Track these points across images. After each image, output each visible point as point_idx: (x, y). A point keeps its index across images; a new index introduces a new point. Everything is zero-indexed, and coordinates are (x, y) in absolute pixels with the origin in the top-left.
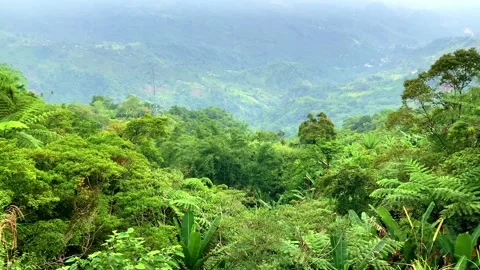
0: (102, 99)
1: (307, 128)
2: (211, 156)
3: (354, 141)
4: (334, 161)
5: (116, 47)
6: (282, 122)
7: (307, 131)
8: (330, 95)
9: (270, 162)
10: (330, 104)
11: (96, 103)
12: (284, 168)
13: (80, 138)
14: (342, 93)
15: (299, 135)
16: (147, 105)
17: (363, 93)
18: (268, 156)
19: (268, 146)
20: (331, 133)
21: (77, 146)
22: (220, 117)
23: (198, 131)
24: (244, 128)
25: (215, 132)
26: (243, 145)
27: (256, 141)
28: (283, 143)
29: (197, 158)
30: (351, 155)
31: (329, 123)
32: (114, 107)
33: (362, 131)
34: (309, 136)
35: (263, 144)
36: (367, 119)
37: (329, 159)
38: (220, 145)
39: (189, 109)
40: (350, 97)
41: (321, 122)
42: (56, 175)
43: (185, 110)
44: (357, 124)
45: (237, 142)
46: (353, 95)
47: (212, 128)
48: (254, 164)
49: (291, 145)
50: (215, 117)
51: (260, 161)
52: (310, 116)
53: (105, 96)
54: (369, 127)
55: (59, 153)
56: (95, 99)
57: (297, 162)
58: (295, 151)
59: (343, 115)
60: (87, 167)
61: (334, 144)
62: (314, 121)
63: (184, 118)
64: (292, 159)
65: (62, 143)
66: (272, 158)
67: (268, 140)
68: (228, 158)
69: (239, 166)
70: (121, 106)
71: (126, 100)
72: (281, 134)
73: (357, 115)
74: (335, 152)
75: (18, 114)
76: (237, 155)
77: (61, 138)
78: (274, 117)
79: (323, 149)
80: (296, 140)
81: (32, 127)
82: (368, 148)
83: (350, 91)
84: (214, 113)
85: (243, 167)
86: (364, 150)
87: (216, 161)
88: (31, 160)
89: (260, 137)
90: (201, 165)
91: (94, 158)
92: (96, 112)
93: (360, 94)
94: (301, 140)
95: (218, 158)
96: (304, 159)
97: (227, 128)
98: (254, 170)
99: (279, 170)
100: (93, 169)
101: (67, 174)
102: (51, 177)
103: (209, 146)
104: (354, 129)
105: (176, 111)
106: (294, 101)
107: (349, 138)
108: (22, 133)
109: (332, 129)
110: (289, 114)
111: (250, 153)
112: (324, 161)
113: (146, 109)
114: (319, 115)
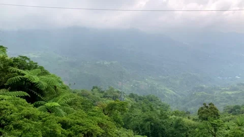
0: (96, 88)
1: (203, 111)
2: (149, 123)
3: (231, 120)
4: (218, 131)
5: (106, 63)
6: (188, 105)
7: (203, 113)
8: (216, 92)
9: (181, 128)
10: (216, 97)
11: (94, 90)
12: (189, 132)
13: (84, 112)
14: (222, 91)
15: (198, 114)
16: (118, 92)
17: (235, 92)
18: (180, 125)
19: (181, 120)
20: (216, 114)
21: (82, 117)
22: (155, 101)
23: (143, 108)
24: (167, 107)
25: (152, 110)
26: (166, 118)
27: (174, 116)
28: (189, 118)
29: (141, 123)
30: (229, 129)
31: (215, 109)
32: (102, 92)
33: (236, 114)
34: (204, 115)
35: (178, 118)
36: (238, 107)
37: (215, 130)
38: (154, 117)
39: (139, 95)
40: (228, 94)
41: (211, 108)
42: (70, 132)
43: (137, 95)
44: (232, 109)
45: (163, 116)
46: (230, 93)
47: (150, 106)
48: (173, 129)
49: (194, 120)
50: (152, 100)
51: (176, 127)
52: (204, 104)
53: (98, 86)
54: (239, 112)
55: (73, 120)
56: (94, 88)
57: (197, 130)
58: (196, 123)
59: (223, 104)
60: (86, 129)
61: (218, 122)
62: (207, 107)
63: (136, 100)
64: (194, 128)
65: (75, 115)
66: (183, 126)
67: (180, 116)
68: (158, 125)
69: (164, 129)
70: (105, 92)
71: (108, 89)
72: (188, 113)
73: (232, 104)
74: (219, 126)
75: (57, 98)
76: (163, 123)
77: (75, 112)
78: (184, 102)
79: (212, 124)
80: (197, 117)
81: (62, 105)
82: (239, 125)
83: (227, 90)
84: (152, 98)
85: (166, 130)
86: (237, 127)
87: (151, 126)
88: (60, 124)
89: (176, 113)
90: (143, 127)
91: (90, 124)
92: (94, 94)
93: (233, 93)
94: (199, 117)
95: (152, 124)
96: (201, 129)
97: (158, 107)
98: (172, 132)
99: (187, 133)
100: (88, 130)
101: (76, 132)
102: (68, 133)
103: (148, 117)
104: (230, 112)
105: (132, 96)
106: (195, 94)
107: (227, 117)
108: (58, 108)
109: (217, 112)
110: (193, 101)
111: (170, 123)
112: (213, 131)
113: (117, 94)
114: (210, 104)
